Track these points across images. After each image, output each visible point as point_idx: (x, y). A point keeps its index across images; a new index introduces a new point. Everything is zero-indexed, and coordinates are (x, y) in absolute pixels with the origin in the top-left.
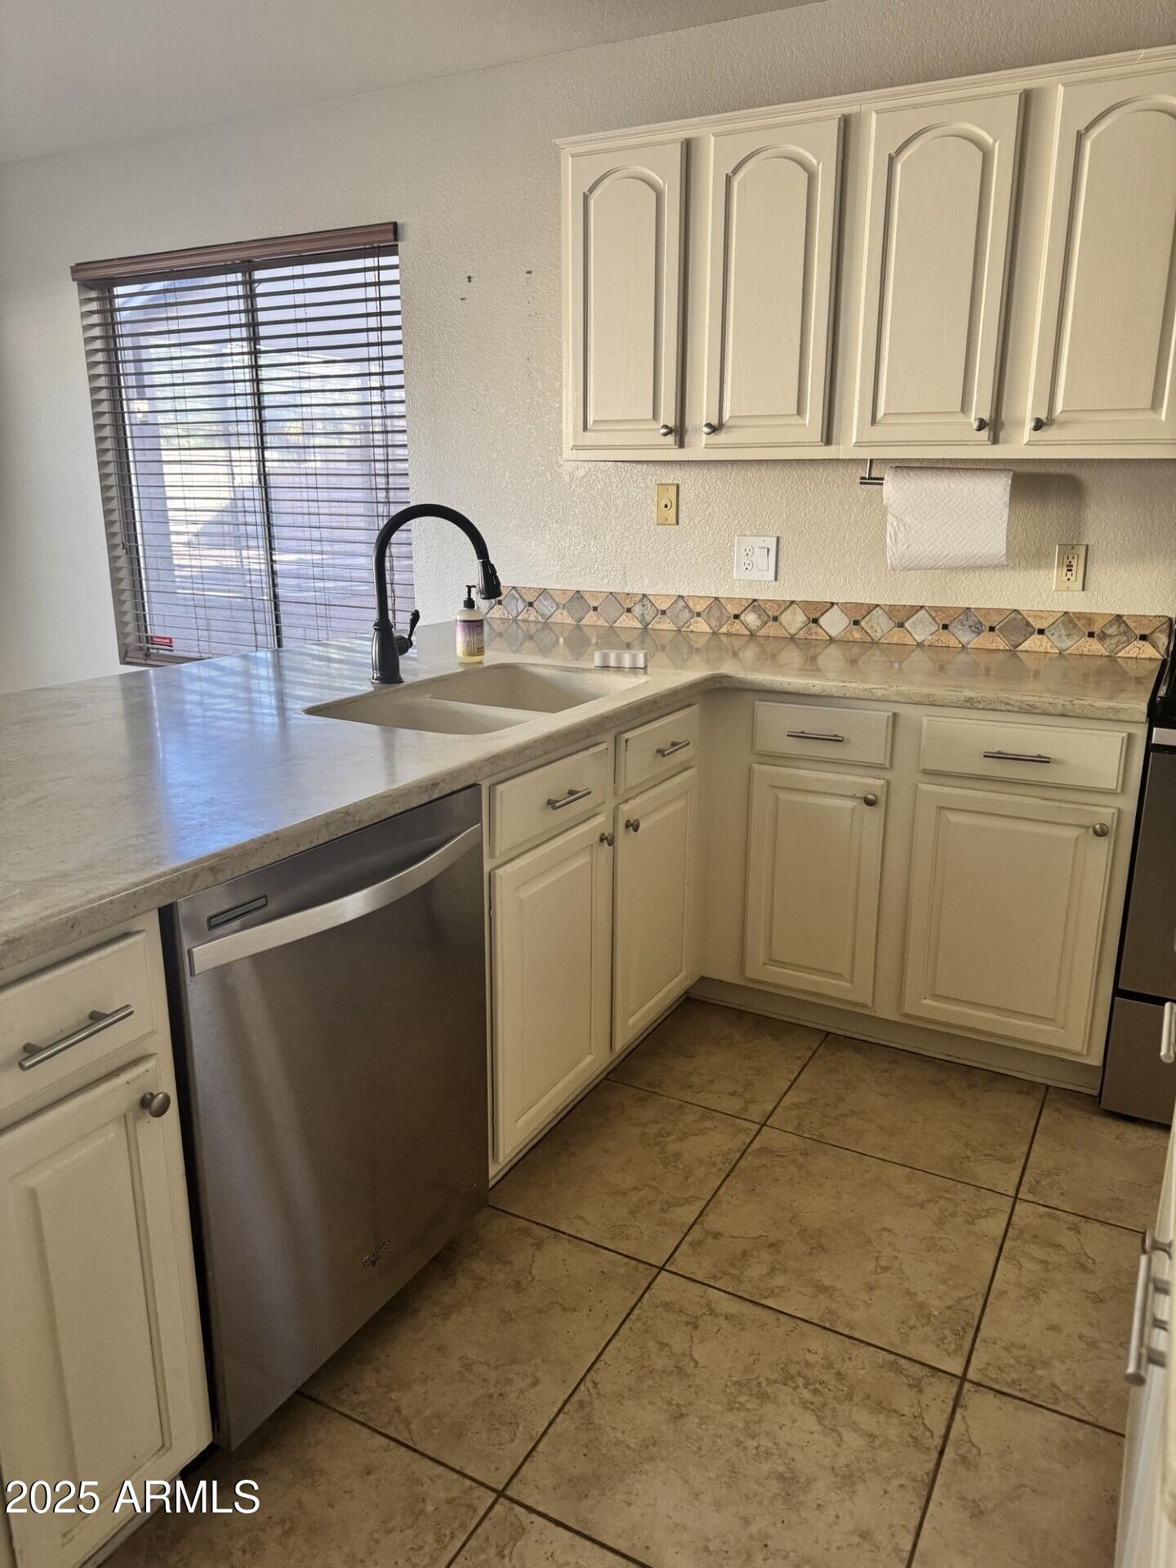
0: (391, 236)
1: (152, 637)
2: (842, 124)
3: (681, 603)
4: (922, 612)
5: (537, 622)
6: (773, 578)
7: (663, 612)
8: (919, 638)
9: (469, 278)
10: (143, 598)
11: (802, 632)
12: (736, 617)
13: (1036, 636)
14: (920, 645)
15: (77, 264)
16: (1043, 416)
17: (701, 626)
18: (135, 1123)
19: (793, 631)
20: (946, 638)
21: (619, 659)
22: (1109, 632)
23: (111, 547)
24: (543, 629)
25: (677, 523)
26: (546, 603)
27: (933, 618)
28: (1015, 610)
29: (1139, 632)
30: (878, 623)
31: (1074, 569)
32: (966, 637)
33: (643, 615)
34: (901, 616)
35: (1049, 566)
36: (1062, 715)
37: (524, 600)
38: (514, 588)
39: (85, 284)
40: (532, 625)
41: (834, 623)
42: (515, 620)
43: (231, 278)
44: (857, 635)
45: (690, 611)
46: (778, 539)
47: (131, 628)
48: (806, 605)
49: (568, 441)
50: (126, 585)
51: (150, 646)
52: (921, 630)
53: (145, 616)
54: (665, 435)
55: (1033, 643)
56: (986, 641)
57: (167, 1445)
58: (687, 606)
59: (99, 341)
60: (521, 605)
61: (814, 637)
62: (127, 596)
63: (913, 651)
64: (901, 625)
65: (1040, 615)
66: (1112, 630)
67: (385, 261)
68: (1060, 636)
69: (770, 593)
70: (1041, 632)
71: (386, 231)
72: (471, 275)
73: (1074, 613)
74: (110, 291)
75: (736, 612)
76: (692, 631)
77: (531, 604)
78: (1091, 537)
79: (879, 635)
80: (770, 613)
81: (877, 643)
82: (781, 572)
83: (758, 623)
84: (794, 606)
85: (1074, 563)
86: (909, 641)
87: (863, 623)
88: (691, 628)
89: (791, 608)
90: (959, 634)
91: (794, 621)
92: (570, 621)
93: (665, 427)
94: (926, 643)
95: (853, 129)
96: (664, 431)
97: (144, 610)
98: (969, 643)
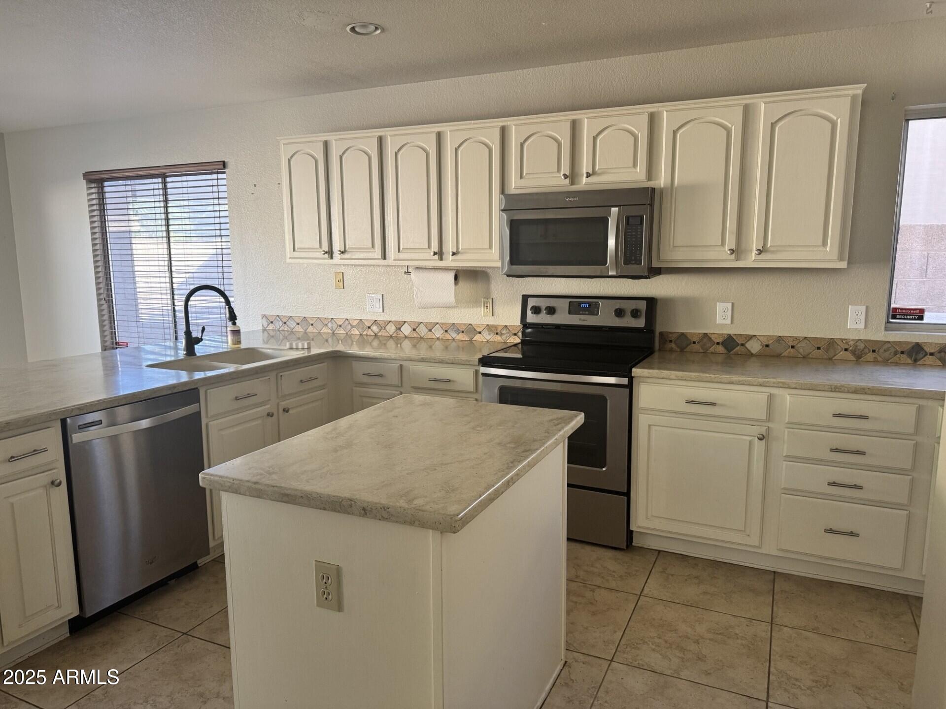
0: (222, 166)
1: (118, 342)
2: (379, 139)
3: (347, 322)
4: (438, 325)
5: (288, 331)
6: (382, 311)
7: (340, 326)
8: (438, 336)
9: (255, 185)
10: (114, 324)
11: (395, 334)
12: (369, 327)
13: (478, 334)
14: (438, 339)
15: (86, 172)
16: (455, 251)
17: (356, 332)
18: (49, 489)
19: (391, 334)
20: (447, 336)
21: (297, 345)
22: (503, 332)
23: (99, 300)
24: (290, 334)
25: (344, 288)
26: (292, 322)
27: (442, 328)
28: (470, 324)
29: (513, 332)
30: (422, 330)
31: (488, 307)
32: (454, 335)
33: (332, 327)
34: (430, 328)
35: (480, 306)
36: (452, 363)
37: (282, 321)
38: (278, 316)
39: (89, 181)
40: (286, 332)
41: (406, 330)
42: (279, 330)
43: (155, 180)
44: (415, 335)
45: (351, 325)
46: (383, 295)
47: (108, 338)
48: (395, 323)
49: (288, 256)
50: (106, 317)
51: (117, 346)
52: (438, 333)
53: (115, 332)
54: (324, 254)
55: (477, 338)
56: (460, 337)
57: (60, 606)
58: (350, 323)
59: (95, 206)
60: (281, 324)
61: (399, 336)
62: (107, 323)
63: (436, 341)
64: (430, 330)
65: (478, 326)
66: (504, 332)
67: (220, 176)
68: (486, 334)
69: (381, 318)
70: (480, 333)
71: (220, 164)
72: (256, 184)
73: (491, 325)
74: (102, 184)
75: (369, 326)
76: (352, 334)
77: (285, 323)
78: (494, 295)
79: (423, 334)
80: (383, 325)
81: (423, 338)
82: (385, 309)
83: (378, 330)
84: (391, 323)
85: (488, 305)
86: (434, 337)
87: (417, 330)
88: (352, 332)
89: (390, 324)
90: (452, 334)
91: (391, 329)
92: (302, 330)
93: (324, 251)
94: (440, 338)
95: (383, 141)
96: (324, 252)
97: (115, 330)
98: (455, 337)
